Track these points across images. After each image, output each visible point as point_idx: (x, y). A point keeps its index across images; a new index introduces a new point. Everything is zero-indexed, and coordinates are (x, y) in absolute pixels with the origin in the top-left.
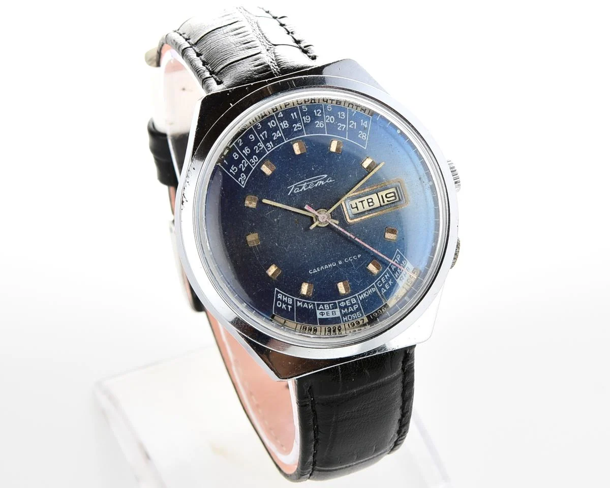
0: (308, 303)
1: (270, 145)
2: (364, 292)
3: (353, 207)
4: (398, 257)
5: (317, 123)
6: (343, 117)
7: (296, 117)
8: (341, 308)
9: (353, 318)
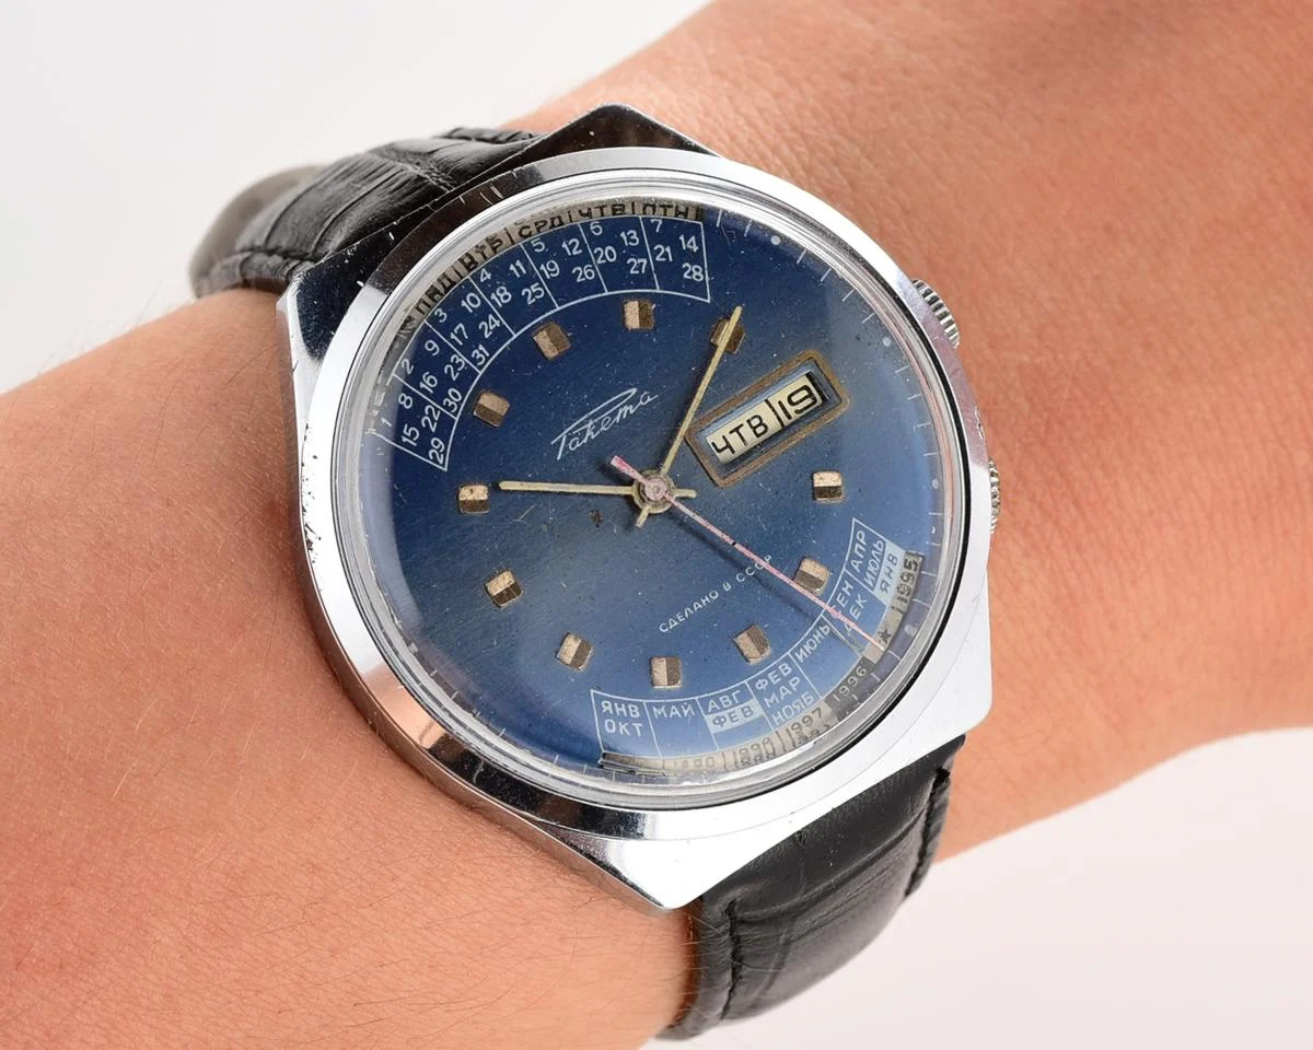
0: (677, 704)
1: (481, 352)
2: (804, 643)
3: (720, 447)
4: (861, 537)
5: (578, 272)
6: (634, 241)
7: (524, 272)
8: (760, 695)
9: (795, 710)
